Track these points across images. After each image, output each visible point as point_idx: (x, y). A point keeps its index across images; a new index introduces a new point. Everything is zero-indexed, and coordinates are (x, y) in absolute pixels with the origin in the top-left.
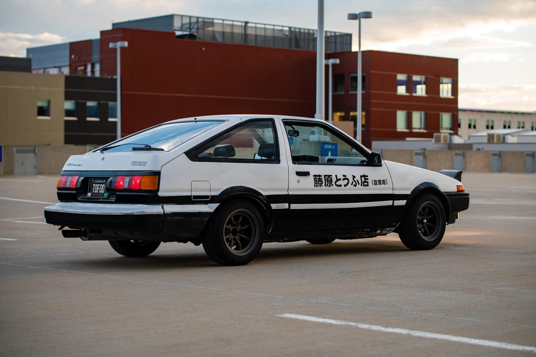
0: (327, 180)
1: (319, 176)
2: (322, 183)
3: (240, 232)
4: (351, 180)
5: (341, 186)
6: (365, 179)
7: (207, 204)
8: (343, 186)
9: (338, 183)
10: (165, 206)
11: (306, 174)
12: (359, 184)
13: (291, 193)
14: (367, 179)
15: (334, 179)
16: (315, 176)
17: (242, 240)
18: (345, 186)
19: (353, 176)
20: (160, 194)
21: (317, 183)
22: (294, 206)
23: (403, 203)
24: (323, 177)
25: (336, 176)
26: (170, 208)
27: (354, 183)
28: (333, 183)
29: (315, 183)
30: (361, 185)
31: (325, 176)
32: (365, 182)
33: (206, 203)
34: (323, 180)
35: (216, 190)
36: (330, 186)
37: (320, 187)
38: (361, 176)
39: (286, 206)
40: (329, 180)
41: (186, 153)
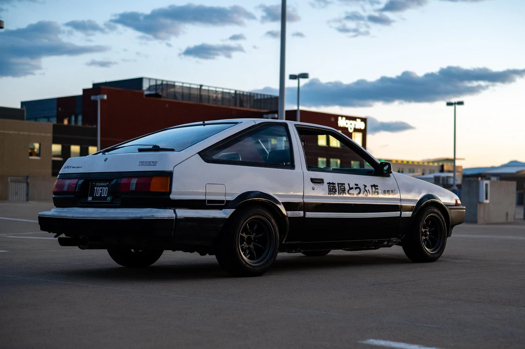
1: (333, 184)
2: (336, 191)
3: (254, 241)
4: (362, 190)
5: (353, 194)
6: (375, 189)
7: (222, 210)
8: (355, 194)
9: (351, 192)
10: (177, 210)
11: (321, 181)
12: (369, 192)
13: (306, 200)
14: (378, 189)
15: (347, 188)
16: (329, 183)
17: (256, 248)
18: (357, 195)
19: (364, 185)
20: (172, 197)
21: (330, 191)
22: (309, 215)
23: (409, 214)
24: (336, 185)
25: (349, 184)
26: (183, 213)
27: (366, 193)
28: (346, 192)
30: (372, 195)
31: (338, 184)
32: (375, 192)
33: (221, 208)
34: (337, 188)
35: (231, 194)
36: (343, 194)
37: (334, 194)
38: (372, 186)
39: (301, 213)
40: (342, 189)
41: (199, 153)
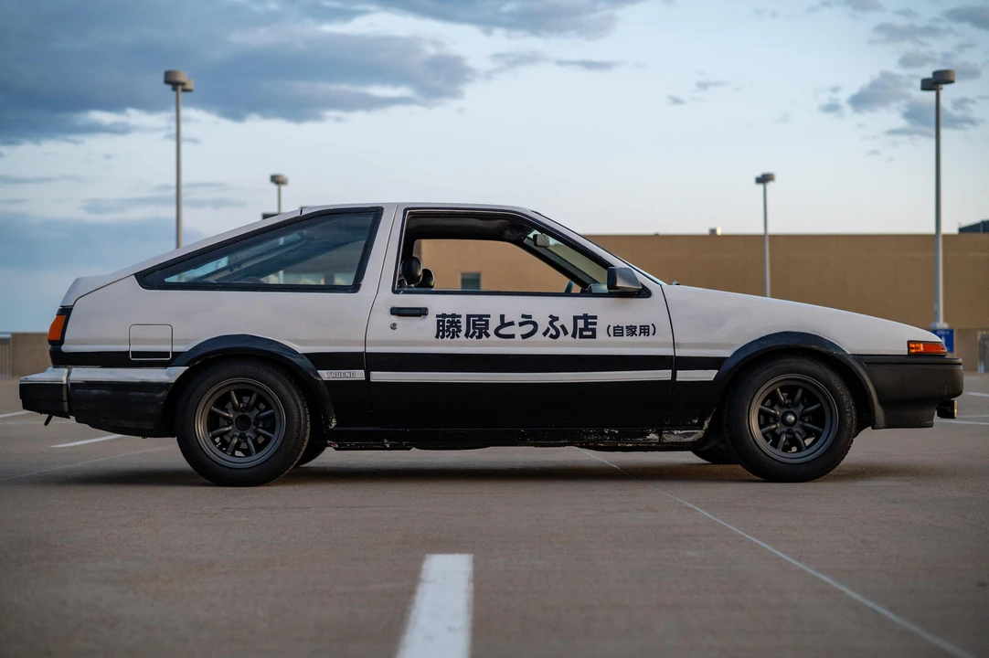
0: (474, 324)
1: (454, 316)
2: (460, 331)
4: (543, 326)
5: (512, 336)
6: (587, 324)
7: (164, 368)
8: (518, 337)
9: (503, 331)
10: (75, 370)
11: (421, 312)
12: (566, 333)
13: (369, 350)
14: (595, 324)
15: (494, 323)
18: (524, 337)
19: (551, 316)
20: (66, 348)
21: (443, 331)
22: (377, 376)
23: (709, 375)
24: (463, 321)
25: (502, 317)
26: (85, 374)
27: (552, 332)
28: (491, 331)
29: (438, 331)
30: (574, 336)
31: (470, 317)
32: (586, 329)
33: (165, 365)
34: (463, 324)
35: (186, 342)
36: (479, 337)
37: (452, 337)
38: (576, 318)
39: (359, 375)
40: (479, 325)
41: (136, 275)
